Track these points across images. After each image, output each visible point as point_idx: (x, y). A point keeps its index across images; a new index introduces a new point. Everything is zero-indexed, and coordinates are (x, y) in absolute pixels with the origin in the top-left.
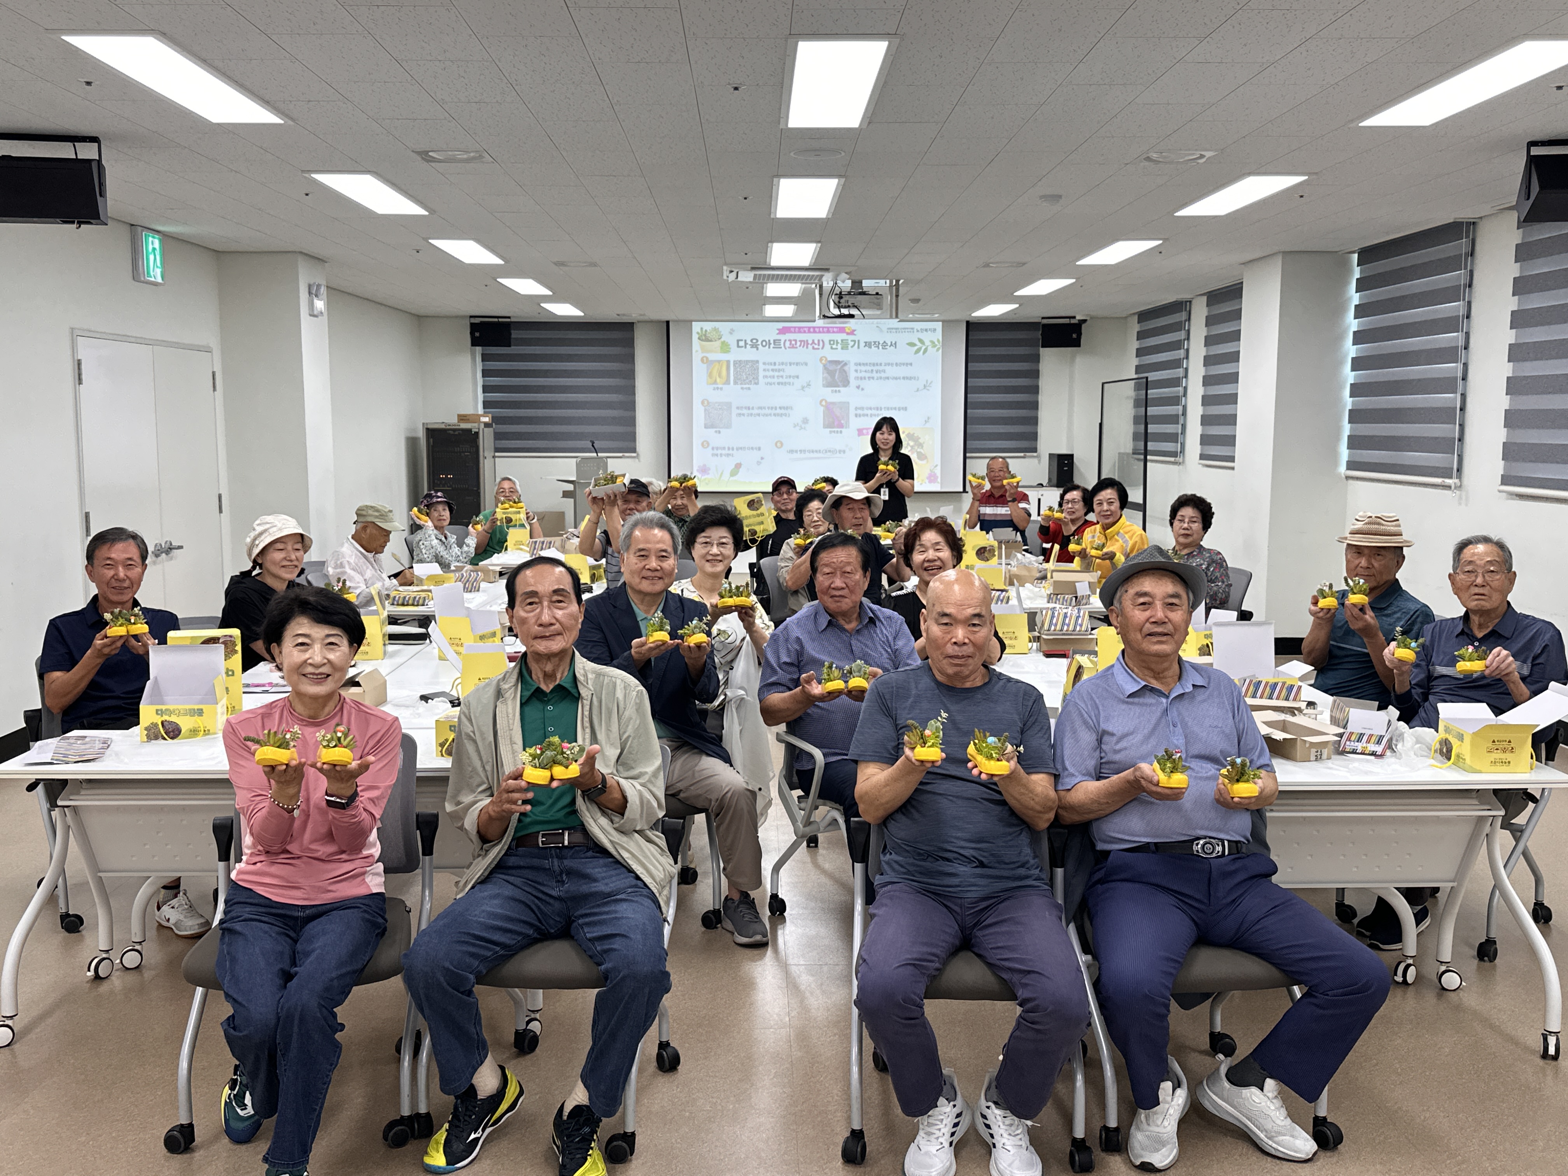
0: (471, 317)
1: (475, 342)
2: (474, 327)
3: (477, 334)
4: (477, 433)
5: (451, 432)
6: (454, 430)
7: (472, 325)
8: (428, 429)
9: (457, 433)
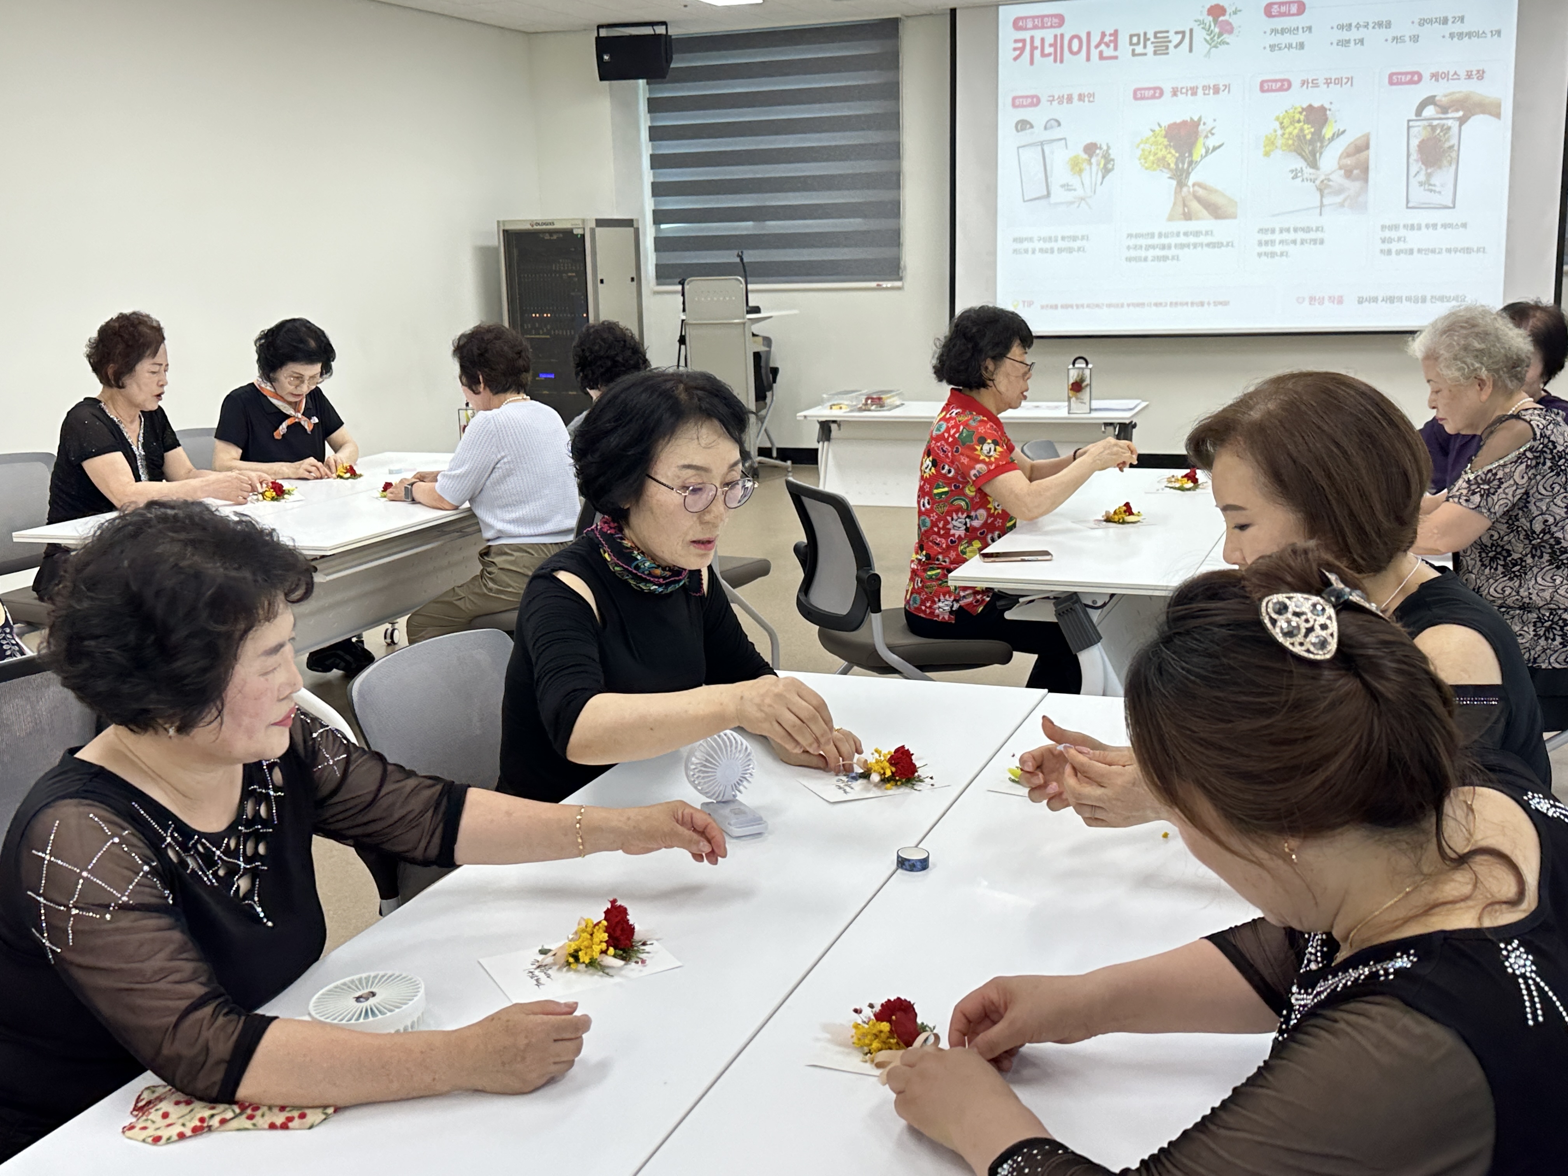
0: (599, 27)
1: (606, 73)
2: (602, 44)
3: (606, 57)
4: (583, 236)
5: (547, 237)
6: (551, 232)
7: (599, 39)
8: (505, 232)
9: (555, 237)
